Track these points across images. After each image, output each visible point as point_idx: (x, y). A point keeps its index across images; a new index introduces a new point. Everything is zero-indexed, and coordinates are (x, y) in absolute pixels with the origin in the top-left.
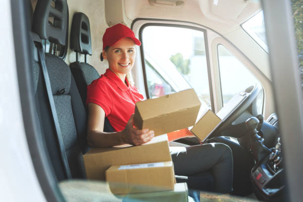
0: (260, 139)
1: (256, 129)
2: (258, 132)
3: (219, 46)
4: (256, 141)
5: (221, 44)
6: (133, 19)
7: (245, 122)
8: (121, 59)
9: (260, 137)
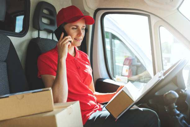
0: (178, 115)
1: (174, 104)
2: (176, 106)
3: (161, 28)
4: (174, 117)
5: (162, 26)
6: (96, 9)
7: (163, 95)
8: (77, 35)
9: (178, 112)
